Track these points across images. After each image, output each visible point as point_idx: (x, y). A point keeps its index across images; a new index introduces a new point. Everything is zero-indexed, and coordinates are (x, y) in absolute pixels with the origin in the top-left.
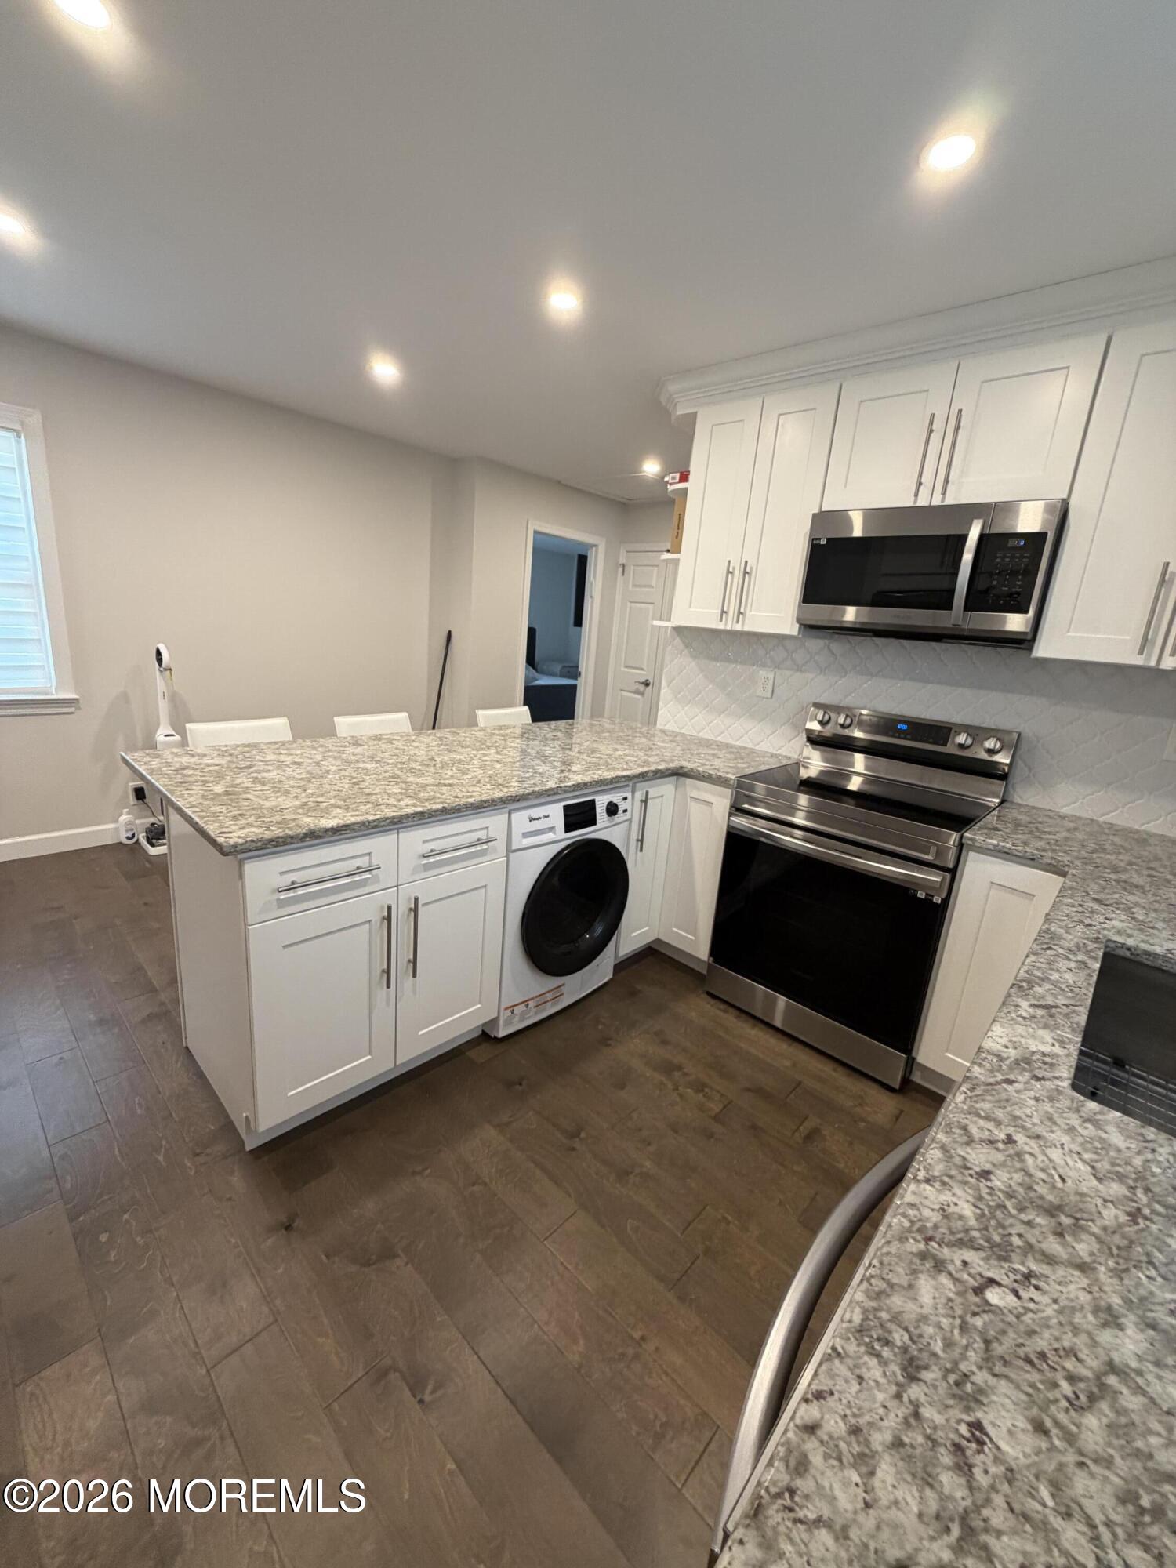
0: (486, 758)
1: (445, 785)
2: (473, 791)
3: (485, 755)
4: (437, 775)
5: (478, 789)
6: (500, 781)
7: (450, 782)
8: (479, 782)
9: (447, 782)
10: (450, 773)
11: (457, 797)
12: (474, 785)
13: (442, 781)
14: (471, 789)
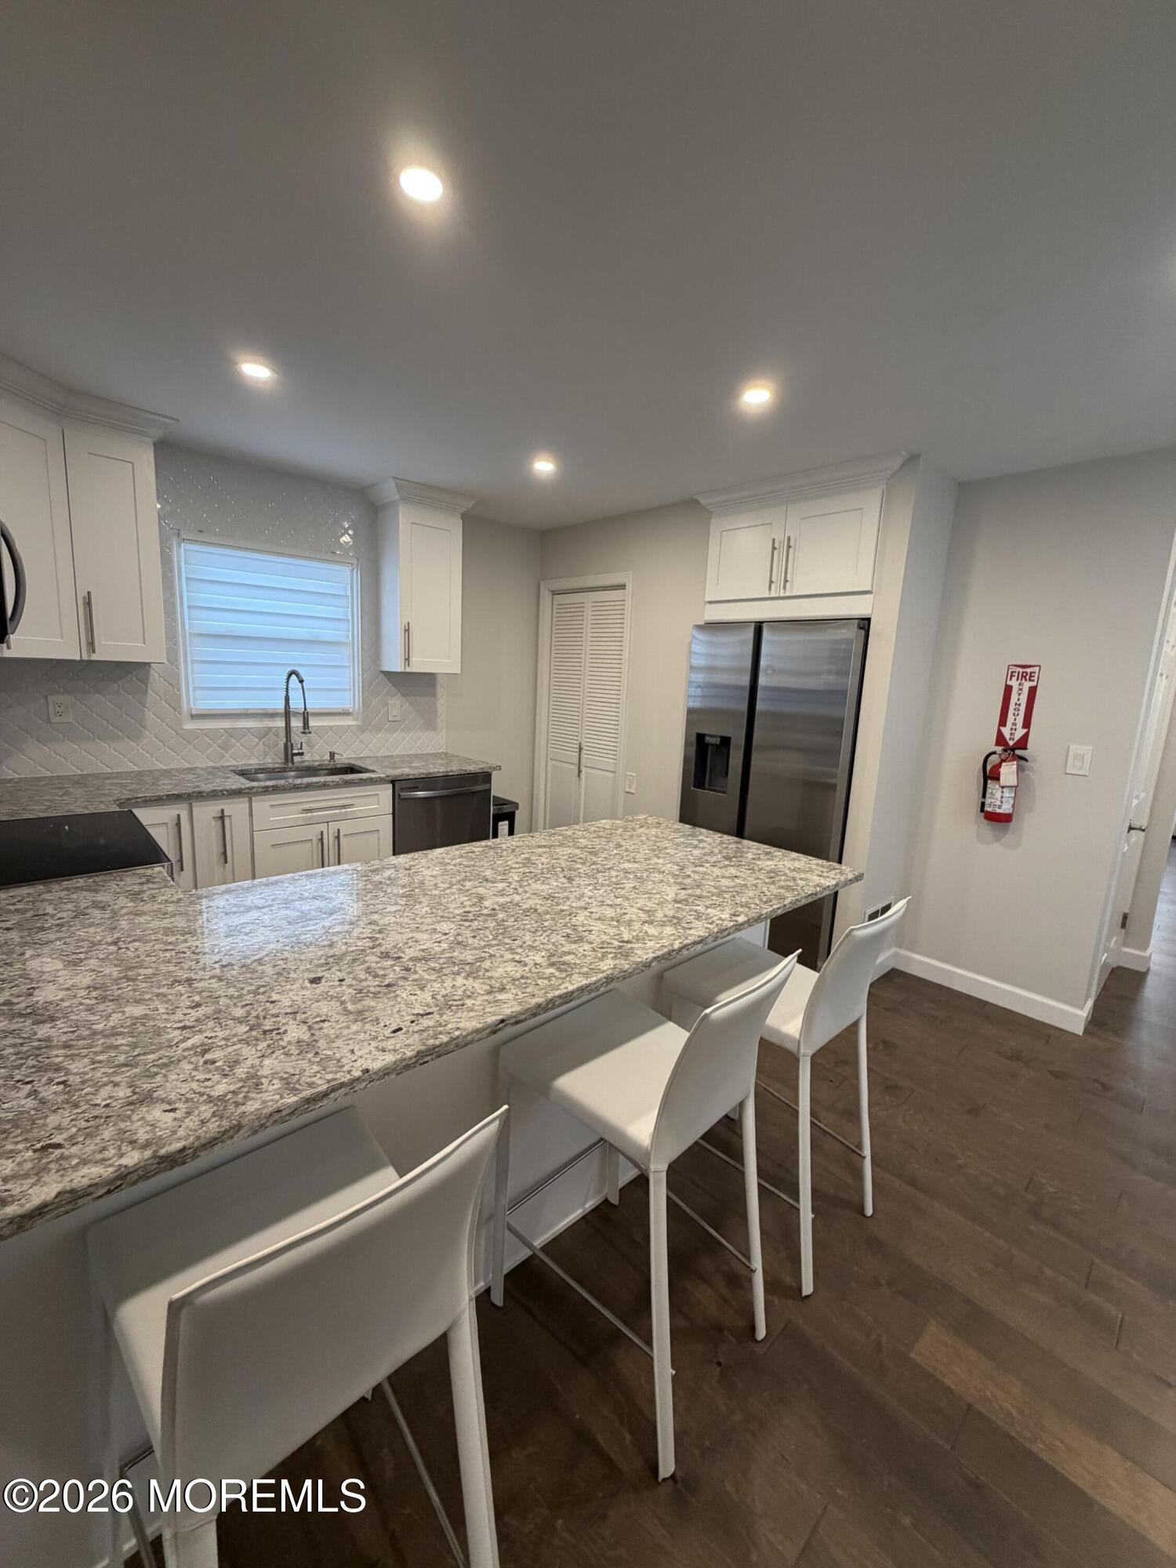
0: (501, 886)
1: (544, 846)
2: (519, 841)
3: (502, 893)
4: (555, 857)
5: (514, 843)
6: (492, 853)
7: (540, 850)
8: (513, 850)
9: (544, 850)
10: (543, 860)
11: (532, 837)
12: (517, 847)
13: (548, 850)
14: (521, 843)
